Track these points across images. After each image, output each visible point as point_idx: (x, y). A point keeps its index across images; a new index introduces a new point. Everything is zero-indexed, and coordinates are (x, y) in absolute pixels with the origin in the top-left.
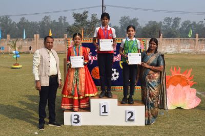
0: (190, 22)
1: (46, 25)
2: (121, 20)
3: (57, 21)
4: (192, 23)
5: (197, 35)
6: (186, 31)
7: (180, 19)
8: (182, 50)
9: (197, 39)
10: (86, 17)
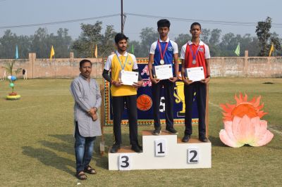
0: (233, 35)
1: (40, 40)
2: (142, 33)
3: (56, 34)
4: (236, 36)
5: (247, 52)
6: (228, 46)
7: (220, 31)
8: (228, 72)
9: (247, 57)
10: (100, 29)
